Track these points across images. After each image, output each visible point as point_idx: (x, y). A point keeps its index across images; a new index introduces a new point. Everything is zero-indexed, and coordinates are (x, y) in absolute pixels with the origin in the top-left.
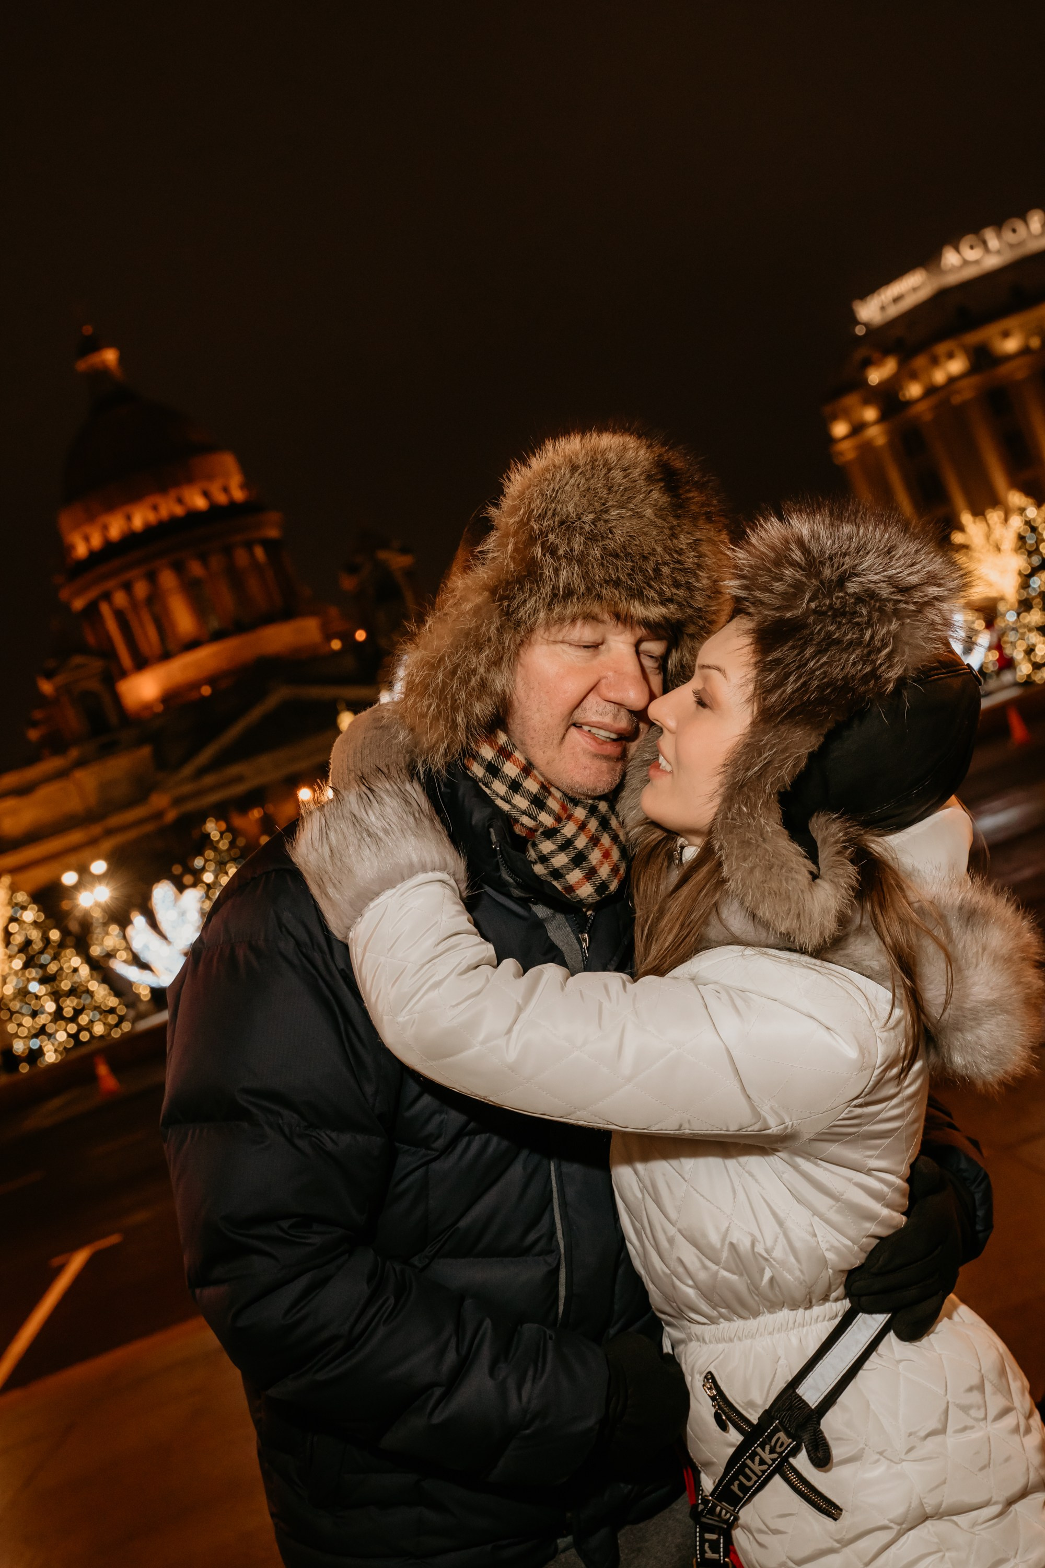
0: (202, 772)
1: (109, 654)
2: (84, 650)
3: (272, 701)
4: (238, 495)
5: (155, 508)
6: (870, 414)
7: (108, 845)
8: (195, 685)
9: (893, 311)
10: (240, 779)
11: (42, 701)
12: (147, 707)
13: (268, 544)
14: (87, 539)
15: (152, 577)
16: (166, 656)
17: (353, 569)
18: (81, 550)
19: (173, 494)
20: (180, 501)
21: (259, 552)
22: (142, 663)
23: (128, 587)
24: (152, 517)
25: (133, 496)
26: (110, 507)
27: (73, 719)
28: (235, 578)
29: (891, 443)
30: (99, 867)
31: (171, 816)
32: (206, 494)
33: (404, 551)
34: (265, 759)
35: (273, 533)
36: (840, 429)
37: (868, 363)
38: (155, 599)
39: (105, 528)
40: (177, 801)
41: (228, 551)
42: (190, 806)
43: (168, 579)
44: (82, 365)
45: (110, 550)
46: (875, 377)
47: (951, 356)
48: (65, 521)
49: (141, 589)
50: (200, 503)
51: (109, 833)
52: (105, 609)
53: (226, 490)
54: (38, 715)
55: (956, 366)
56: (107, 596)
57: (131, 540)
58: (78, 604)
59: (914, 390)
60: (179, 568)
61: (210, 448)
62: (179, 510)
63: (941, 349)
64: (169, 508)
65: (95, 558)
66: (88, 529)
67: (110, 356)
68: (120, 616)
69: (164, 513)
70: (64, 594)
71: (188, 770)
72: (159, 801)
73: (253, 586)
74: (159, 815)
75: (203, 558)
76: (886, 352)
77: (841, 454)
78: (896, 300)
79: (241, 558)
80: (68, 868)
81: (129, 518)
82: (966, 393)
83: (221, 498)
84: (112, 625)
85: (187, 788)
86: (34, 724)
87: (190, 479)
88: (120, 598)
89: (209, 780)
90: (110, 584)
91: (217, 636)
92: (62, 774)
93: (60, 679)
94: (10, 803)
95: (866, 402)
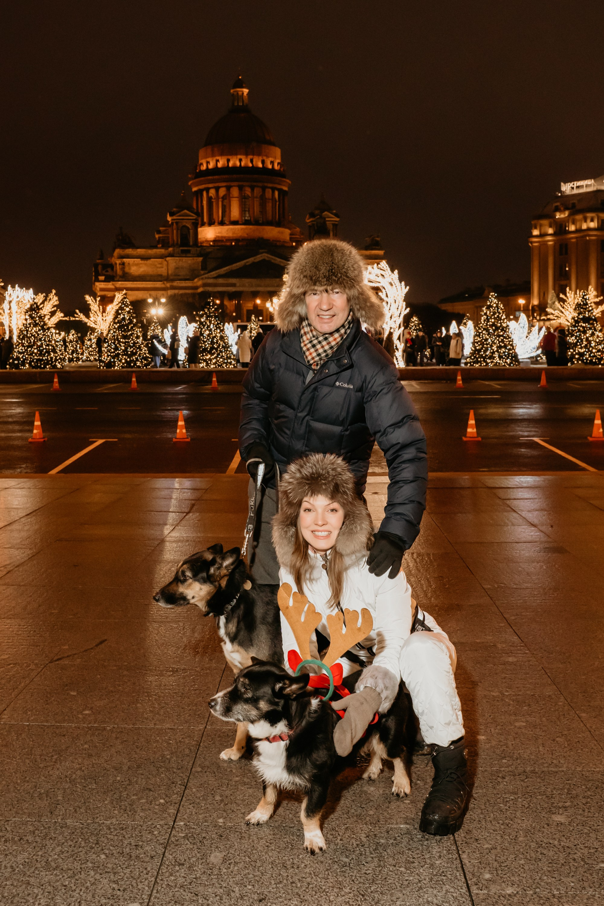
0: (219, 277)
1: (200, 214)
2: (190, 209)
3: (258, 258)
4: (276, 167)
5: (240, 160)
6: (551, 231)
7: (170, 292)
8: (230, 240)
9: (575, 191)
10: (234, 285)
11: (166, 224)
12: (207, 241)
13: (281, 191)
14: (208, 163)
15: (228, 188)
16: (222, 223)
17: (312, 215)
18: (204, 167)
19: (251, 157)
20: (252, 161)
21: (276, 193)
22: (211, 223)
23: (217, 189)
24: (238, 164)
25: (233, 153)
26: (222, 154)
27: (175, 236)
28: (263, 200)
29: (554, 245)
30: (163, 300)
31: (200, 290)
32: (263, 162)
33: (336, 215)
34: (246, 281)
35: (285, 188)
36: (536, 232)
37: (557, 209)
38: (227, 197)
39: (217, 161)
40: (204, 285)
41: (264, 189)
42: (210, 289)
43: (235, 192)
44: (232, 91)
45: (216, 171)
46: (558, 216)
47: (592, 220)
48: (201, 153)
49: (222, 192)
50: (260, 165)
51: (173, 288)
52: (205, 194)
53: (272, 163)
54: (161, 229)
55: (593, 225)
56: (208, 190)
57: (226, 170)
58: (195, 189)
59: (572, 228)
60: (241, 188)
61: (274, 144)
62: (250, 165)
63: (589, 215)
64: (246, 162)
65: (208, 172)
66: (208, 160)
67: (246, 91)
68: (209, 199)
69: (243, 164)
70: (190, 183)
71: (214, 274)
72: (198, 282)
73: (269, 206)
74: (196, 288)
75: (252, 188)
76: (566, 209)
77: (532, 243)
78: (578, 187)
79: (268, 193)
80: (151, 296)
81: (228, 161)
82: (593, 237)
83: (270, 167)
84: (205, 203)
85: (211, 281)
86: (159, 232)
87: (259, 154)
88: (212, 192)
89: (221, 281)
90: (210, 185)
91: (247, 223)
92: (162, 257)
93: (175, 217)
94: (138, 261)
95: (550, 226)
